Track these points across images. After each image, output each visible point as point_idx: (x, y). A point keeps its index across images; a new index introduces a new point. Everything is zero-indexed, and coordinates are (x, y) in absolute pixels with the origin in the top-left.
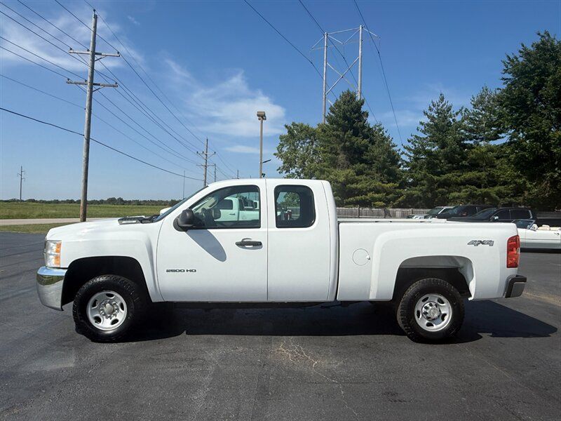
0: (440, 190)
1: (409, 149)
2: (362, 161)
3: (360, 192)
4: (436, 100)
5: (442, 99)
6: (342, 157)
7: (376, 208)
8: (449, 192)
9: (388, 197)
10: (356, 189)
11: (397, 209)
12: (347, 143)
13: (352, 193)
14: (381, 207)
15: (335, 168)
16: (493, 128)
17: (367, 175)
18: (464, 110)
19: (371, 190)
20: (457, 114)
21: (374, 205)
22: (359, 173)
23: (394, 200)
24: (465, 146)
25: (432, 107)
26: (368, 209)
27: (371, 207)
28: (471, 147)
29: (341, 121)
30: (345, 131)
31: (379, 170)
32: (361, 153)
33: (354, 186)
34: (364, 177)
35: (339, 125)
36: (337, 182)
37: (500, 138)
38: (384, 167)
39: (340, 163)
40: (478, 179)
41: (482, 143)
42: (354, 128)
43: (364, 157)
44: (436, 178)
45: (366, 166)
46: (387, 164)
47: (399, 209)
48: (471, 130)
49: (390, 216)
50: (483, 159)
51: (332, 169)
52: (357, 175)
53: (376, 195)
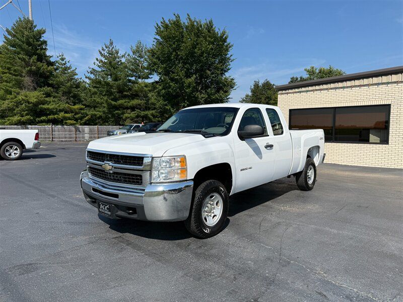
0: (117, 111)
1: (90, 79)
2: (49, 85)
3: (52, 112)
4: (108, 43)
5: (112, 44)
6: (27, 80)
7: (67, 125)
8: (123, 113)
9: (77, 116)
10: (48, 109)
11: (86, 126)
12: (34, 68)
13: (43, 113)
14: (71, 125)
15: (21, 88)
16: (145, 71)
17: (54, 97)
18: (127, 54)
19: (61, 111)
20: (122, 56)
21: (66, 123)
22: (48, 95)
23: (81, 119)
24: (130, 81)
25: (105, 48)
26: (60, 126)
27: (63, 125)
28: (134, 82)
29: (25, 46)
30: (30, 56)
31: (64, 93)
32: (47, 77)
33: (46, 106)
34: (51, 99)
35: (23, 49)
36: (29, 103)
37: (149, 78)
38: (70, 92)
39: (26, 85)
40: (139, 105)
41: (140, 80)
42: (37, 54)
43: (50, 82)
44: (113, 103)
45: (52, 90)
46: (73, 89)
47: (88, 126)
48: (133, 70)
49: (80, 132)
50: (142, 92)
51: (18, 90)
52: (46, 97)
53: (67, 115)
